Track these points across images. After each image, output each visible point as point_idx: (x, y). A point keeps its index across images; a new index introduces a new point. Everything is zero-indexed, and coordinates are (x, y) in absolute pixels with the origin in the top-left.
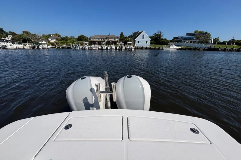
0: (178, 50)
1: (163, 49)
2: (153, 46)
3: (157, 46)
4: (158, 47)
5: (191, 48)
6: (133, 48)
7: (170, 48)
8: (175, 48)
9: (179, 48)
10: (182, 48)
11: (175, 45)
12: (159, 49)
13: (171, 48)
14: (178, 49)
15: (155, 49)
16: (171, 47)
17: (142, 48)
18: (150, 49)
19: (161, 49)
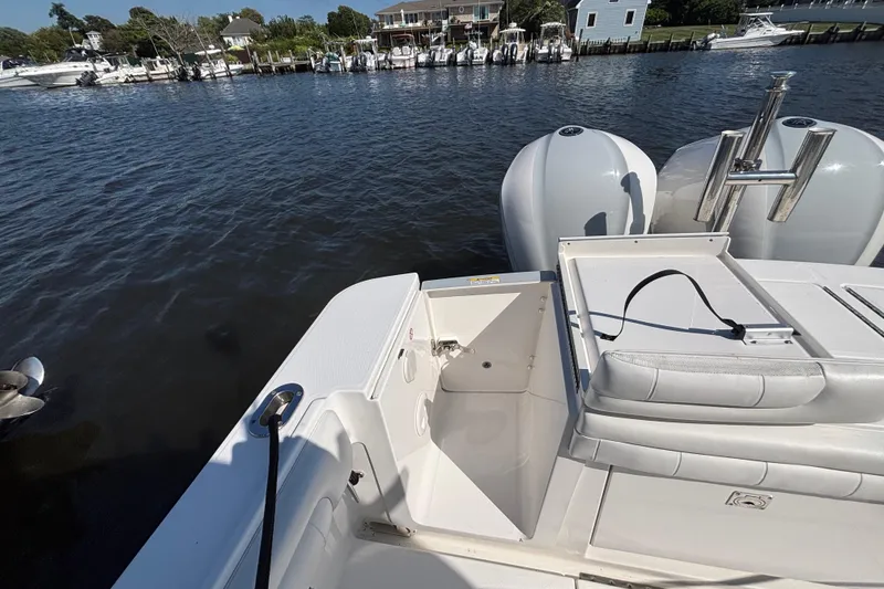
0: (783, 44)
1: (706, 46)
2: (660, 35)
3: (678, 35)
4: (683, 40)
5: (857, 31)
6: (566, 51)
7: (747, 36)
8: (772, 38)
9: (792, 37)
10: (805, 35)
11: (776, 23)
12: (686, 47)
13: (750, 40)
14: (786, 42)
15: (666, 48)
16: (753, 33)
17: (606, 50)
18: (642, 49)
19: (698, 49)
